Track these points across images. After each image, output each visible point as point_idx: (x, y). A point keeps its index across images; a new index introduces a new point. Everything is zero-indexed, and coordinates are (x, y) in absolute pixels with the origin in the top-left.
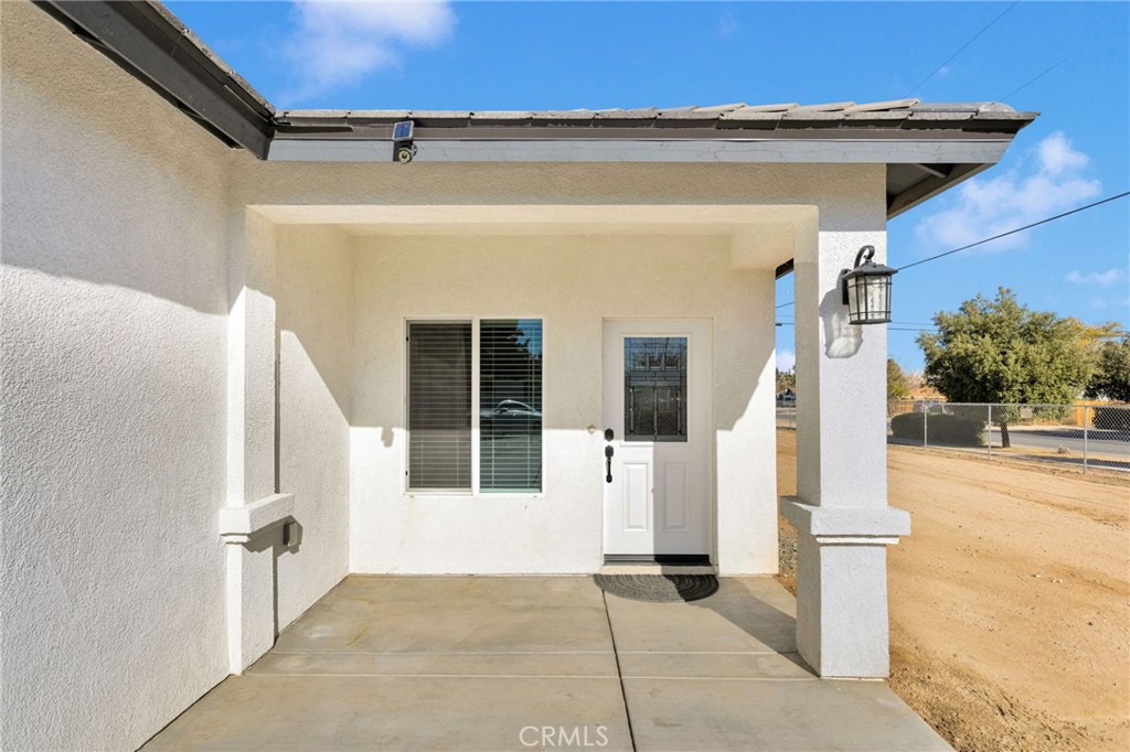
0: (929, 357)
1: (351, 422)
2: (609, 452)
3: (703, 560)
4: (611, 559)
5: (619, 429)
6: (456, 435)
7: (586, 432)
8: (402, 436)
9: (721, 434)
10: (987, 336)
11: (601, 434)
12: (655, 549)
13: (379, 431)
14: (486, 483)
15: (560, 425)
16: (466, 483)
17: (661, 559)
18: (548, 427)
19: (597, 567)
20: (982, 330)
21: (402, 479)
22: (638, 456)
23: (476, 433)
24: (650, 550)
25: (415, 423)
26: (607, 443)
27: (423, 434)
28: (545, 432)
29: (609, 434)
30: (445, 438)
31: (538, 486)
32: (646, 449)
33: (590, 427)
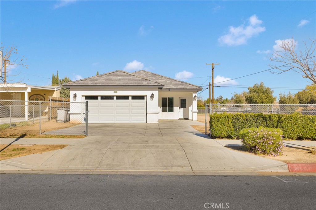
0: (246, 97)
2: (179, 109)
3: (188, 118)
4: (179, 118)
5: (180, 107)
6: (166, 107)
8: (161, 107)
9: (189, 107)
10: (256, 93)
12: (184, 117)
14: (169, 112)
16: (167, 112)
17: (184, 118)
20: (255, 91)
21: (161, 111)
23: (168, 107)
24: (183, 117)
27: (163, 107)
28: (174, 107)
31: (173, 112)
32: (182, 109)
33: (178, 107)
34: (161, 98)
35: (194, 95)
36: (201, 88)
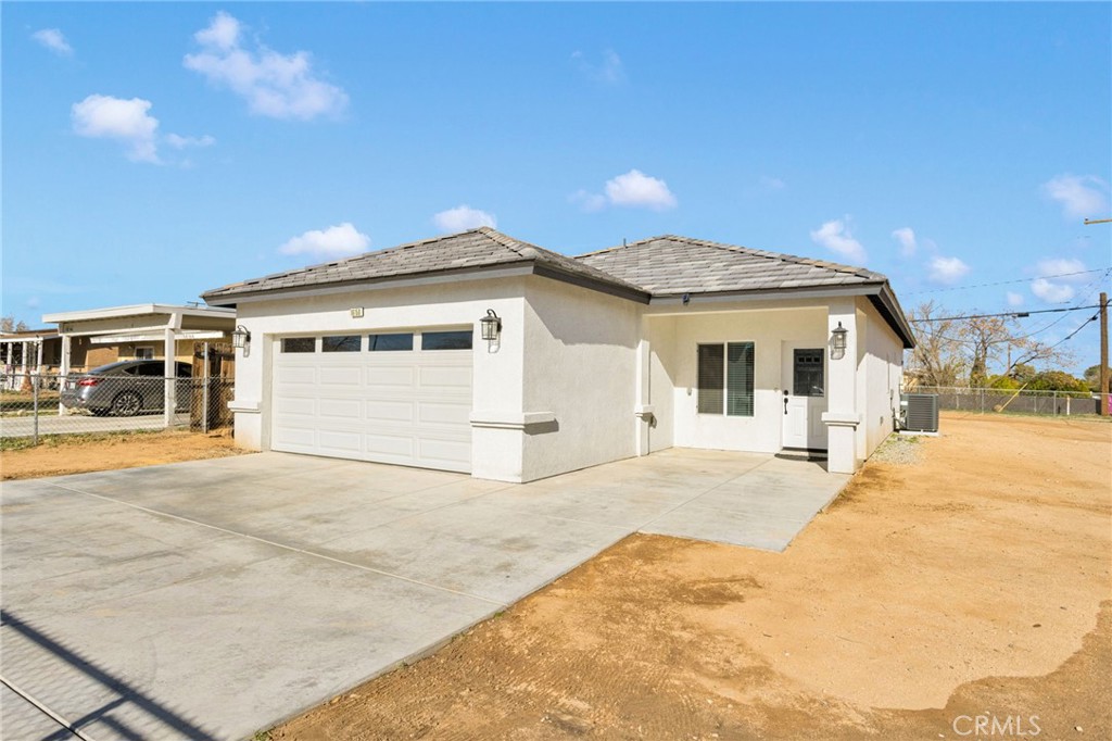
1: (675, 384)
2: (786, 401)
3: (823, 452)
4: (785, 449)
5: (791, 390)
6: (718, 391)
7: (773, 391)
8: (695, 391)
11: (780, 392)
12: (808, 444)
13: (685, 390)
14: (729, 413)
15: (762, 387)
16: (722, 412)
17: (809, 450)
18: (758, 388)
19: (779, 451)
21: (695, 410)
22: (800, 403)
23: (725, 391)
24: (806, 447)
25: (701, 386)
26: (785, 397)
27: (704, 391)
28: (755, 391)
29: (786, 393)
30: (712, 392)
31: (752, 414)
32: (804, 400)
33: (776, 389)
34: (695, 348)
35: (833, 321)
36: (872, 279)
